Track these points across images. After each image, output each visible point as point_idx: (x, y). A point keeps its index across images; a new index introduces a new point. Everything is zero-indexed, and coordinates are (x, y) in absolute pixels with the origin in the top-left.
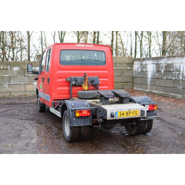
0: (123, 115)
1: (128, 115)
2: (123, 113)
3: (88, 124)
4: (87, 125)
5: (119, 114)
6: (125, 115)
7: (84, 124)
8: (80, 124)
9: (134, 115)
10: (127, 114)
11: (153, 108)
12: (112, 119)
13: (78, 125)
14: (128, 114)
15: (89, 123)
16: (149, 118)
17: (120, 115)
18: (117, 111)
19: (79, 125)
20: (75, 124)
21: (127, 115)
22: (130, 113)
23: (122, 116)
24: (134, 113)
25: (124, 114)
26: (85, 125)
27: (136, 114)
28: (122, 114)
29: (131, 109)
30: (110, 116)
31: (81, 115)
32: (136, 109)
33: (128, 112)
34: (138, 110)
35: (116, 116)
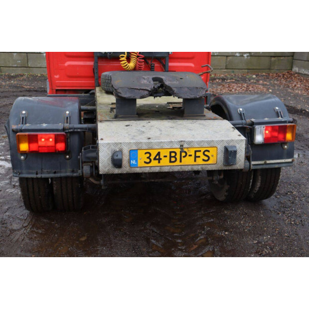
0: (159, 159)
1: (178, 163)
2: (159, 154)
3: (69, 174)
4: (63, 175)
5: (142, 157)
6: (165, 162)
7: (55, 173)
8: (39, 171)
9: (199, 161)
10: (171, 157)
11: (281, 136)
12: (117, 171)
13: (34, 176)
14: (178, 157)
15: (69, 169)
16: (266, 164)
17: (148, 160)
18: (134, 148)
19: (39, 176)
20: (24, 171)
21: (171, 162)
22: (183, 154)
23: (154, 163)
24: (198, 154)
25: (162, 157)
26: (58, 175)
27: (206, 158)
28: (152, 158)
29: (189, 143)
30: (110, 163)
31: (34, 147)
32: (208, 142)
33: (178, 151)
34: (216, 145)
35: (133, 162)
